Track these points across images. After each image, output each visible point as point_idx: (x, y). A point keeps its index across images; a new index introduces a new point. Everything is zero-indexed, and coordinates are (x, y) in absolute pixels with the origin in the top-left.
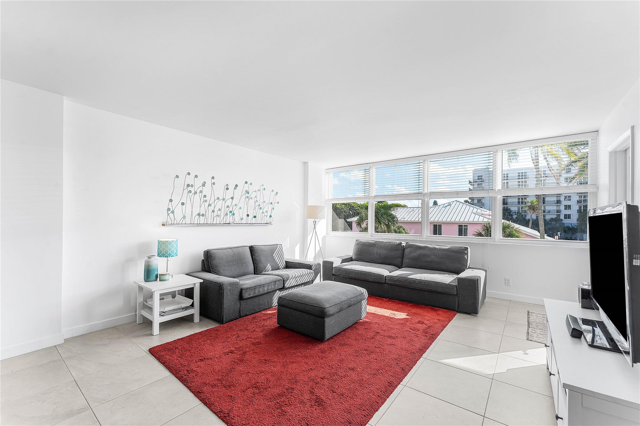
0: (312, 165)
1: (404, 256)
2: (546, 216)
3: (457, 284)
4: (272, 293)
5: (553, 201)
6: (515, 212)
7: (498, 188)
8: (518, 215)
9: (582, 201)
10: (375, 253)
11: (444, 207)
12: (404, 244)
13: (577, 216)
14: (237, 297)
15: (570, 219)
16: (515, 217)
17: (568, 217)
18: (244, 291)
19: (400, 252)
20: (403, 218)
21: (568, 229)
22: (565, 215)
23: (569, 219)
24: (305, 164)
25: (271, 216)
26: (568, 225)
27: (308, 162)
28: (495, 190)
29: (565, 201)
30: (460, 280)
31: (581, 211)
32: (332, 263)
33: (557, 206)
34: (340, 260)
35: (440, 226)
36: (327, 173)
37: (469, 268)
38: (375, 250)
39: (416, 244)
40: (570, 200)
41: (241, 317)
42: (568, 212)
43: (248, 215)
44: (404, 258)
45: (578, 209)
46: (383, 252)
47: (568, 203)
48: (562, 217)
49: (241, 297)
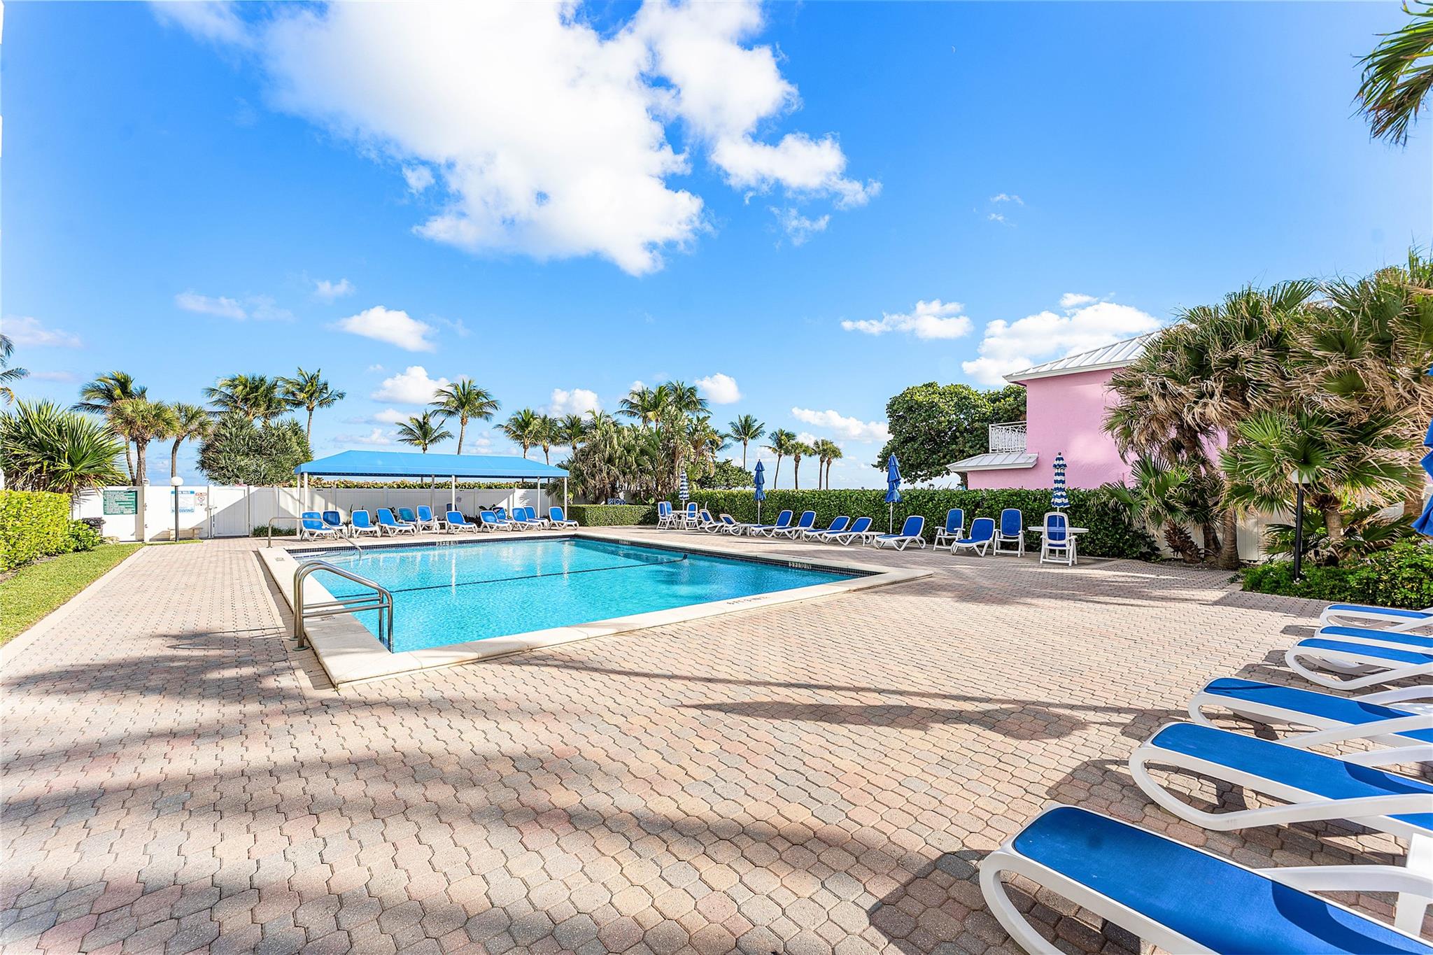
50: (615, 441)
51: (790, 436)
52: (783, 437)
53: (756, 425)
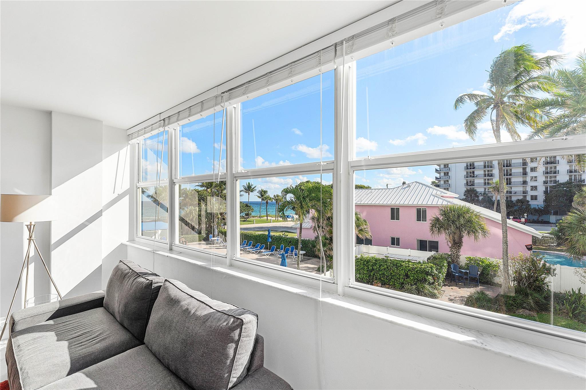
2: (512, 197)
5: (519, 182)
6: (481, 194)
8: (484, 196)
9: (549, 182)
11: (403, 189)
13: (544, 197)
15: (537, 201)
16: (481, 198)
17: (534, 198)
20: (360, 200)
21: (535, 211)
22: (532, 196)
23: (535, 201)
26: (534, 207)
29: (531, 182)
31: (548, 192)
33: (523, 186)
35: (398, 209)
40: (537, 181)
42: (534, 193)
45: (545, 190)
47: (534, 184)
48: (528, 198)
50: (194, 213)
51: (265, 192)
52: (263, 192)
53: (253, 187)
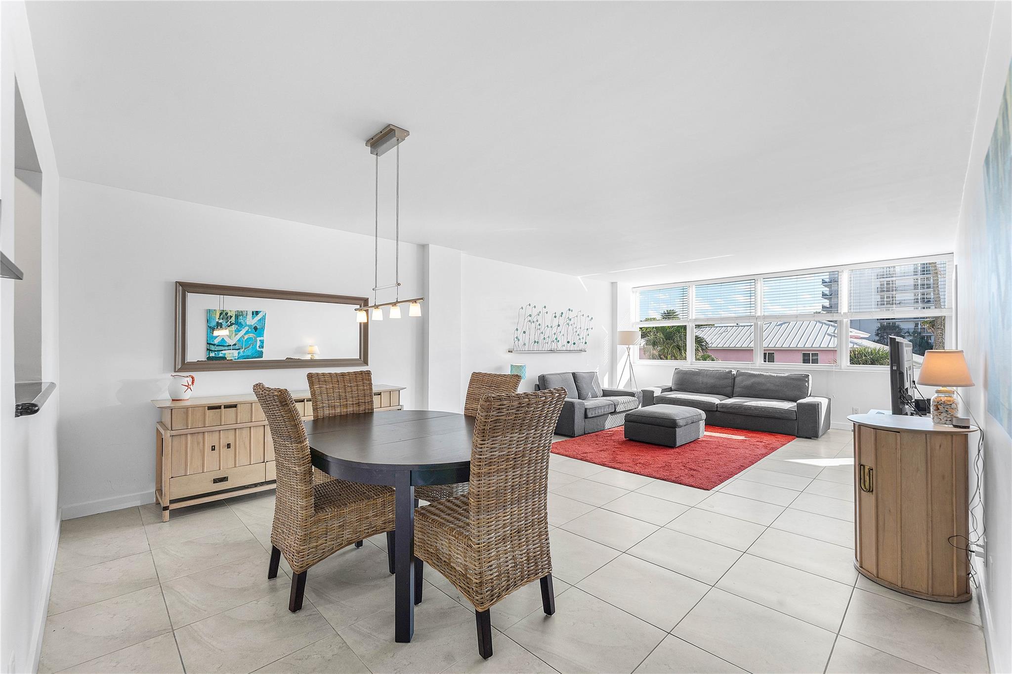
0: (620, 285)
1: (735, 385)
3: (796, 410)
4: (605, 416)
6: (908, 332)
7: (845, 312)
10: (701, 382)
11: (778, 325)
12: (734, 372)
14: (583, 415)
18: (588, 410)
19: (730, 381)
24: (614, 285)
25: (586, 343)
27: (617, 282)
28: (841, 313)
30: (799, 405)
32: (653, 392)
34: (660, 390)
36: (633, 292)
37: (810, 396)
38: (700, 379)
39: (749, 372)
41: (585, 434)
43: (568, 342)
44: (735, 387)
46: (711, 381)
49: (586, 417)
